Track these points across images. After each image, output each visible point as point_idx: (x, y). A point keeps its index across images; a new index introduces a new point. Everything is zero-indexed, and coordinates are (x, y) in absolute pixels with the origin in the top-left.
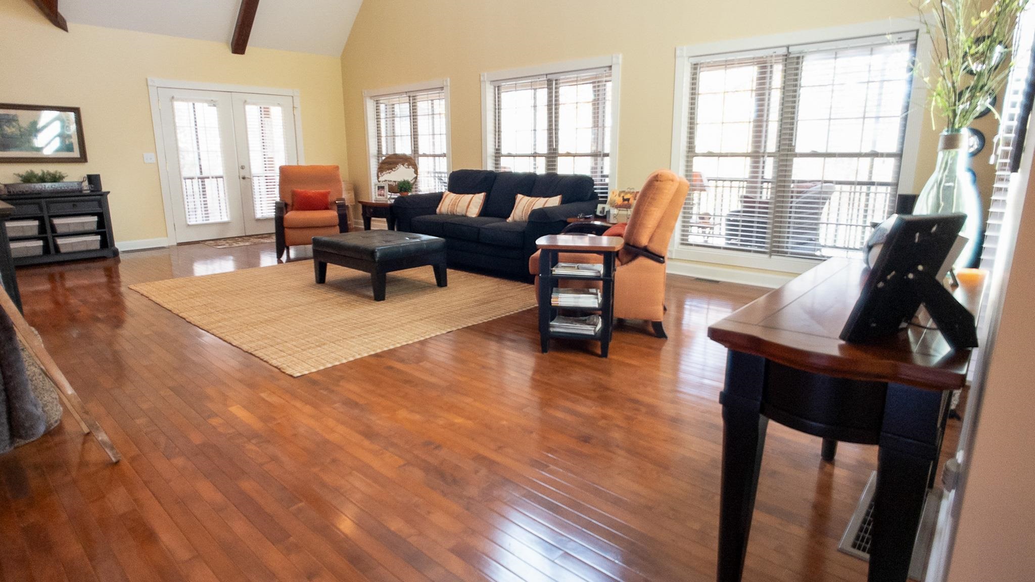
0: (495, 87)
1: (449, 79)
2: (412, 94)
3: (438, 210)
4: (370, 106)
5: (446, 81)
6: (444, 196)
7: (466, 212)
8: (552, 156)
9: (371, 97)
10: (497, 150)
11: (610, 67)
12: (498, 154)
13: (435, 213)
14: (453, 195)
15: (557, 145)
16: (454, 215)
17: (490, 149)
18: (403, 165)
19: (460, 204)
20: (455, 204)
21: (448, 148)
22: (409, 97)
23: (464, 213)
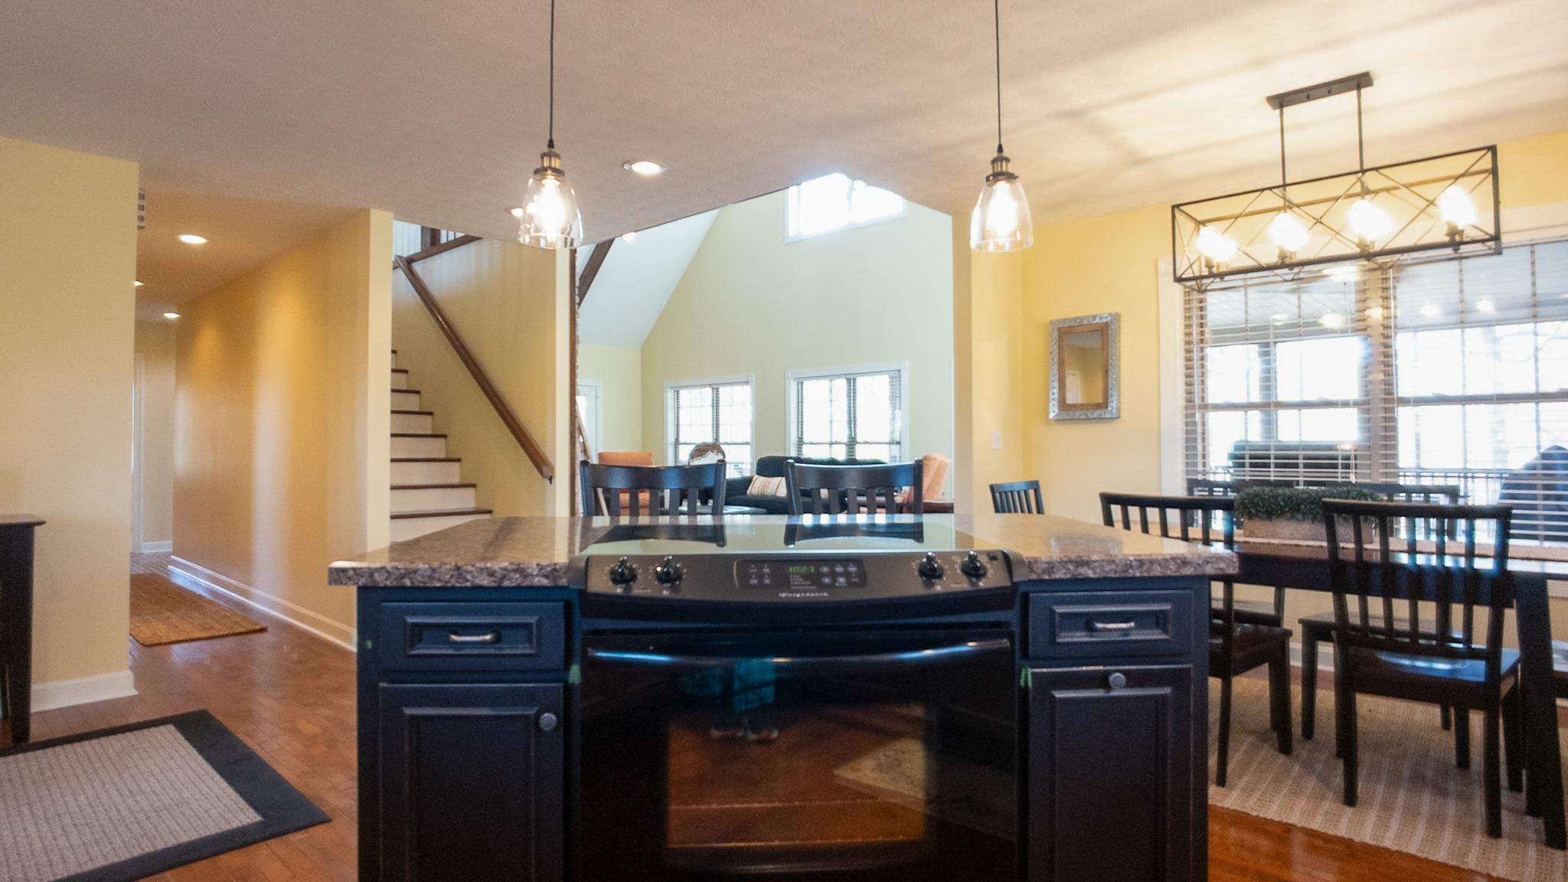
0: (798, 383)
1: (754, 375)
2: (715, 387)
3: (748, 492)
4: (670, 396)
5: (752, 376)
6: (754, 479)
7: (776, 492)
8: (852, 443)
9: (672, 388)
10: (799, 438)
11: (899, 370)
12: (800, 442)
13: (746, 493)
14: (762, 479)
15: (855, 434)
16: (763, 495)
17: (794, 438)
18: (713, 452)
19: (770, 486)
20: (765, 486)
21: (752, 437)
22: (713, 389)
23: (774, 493)
